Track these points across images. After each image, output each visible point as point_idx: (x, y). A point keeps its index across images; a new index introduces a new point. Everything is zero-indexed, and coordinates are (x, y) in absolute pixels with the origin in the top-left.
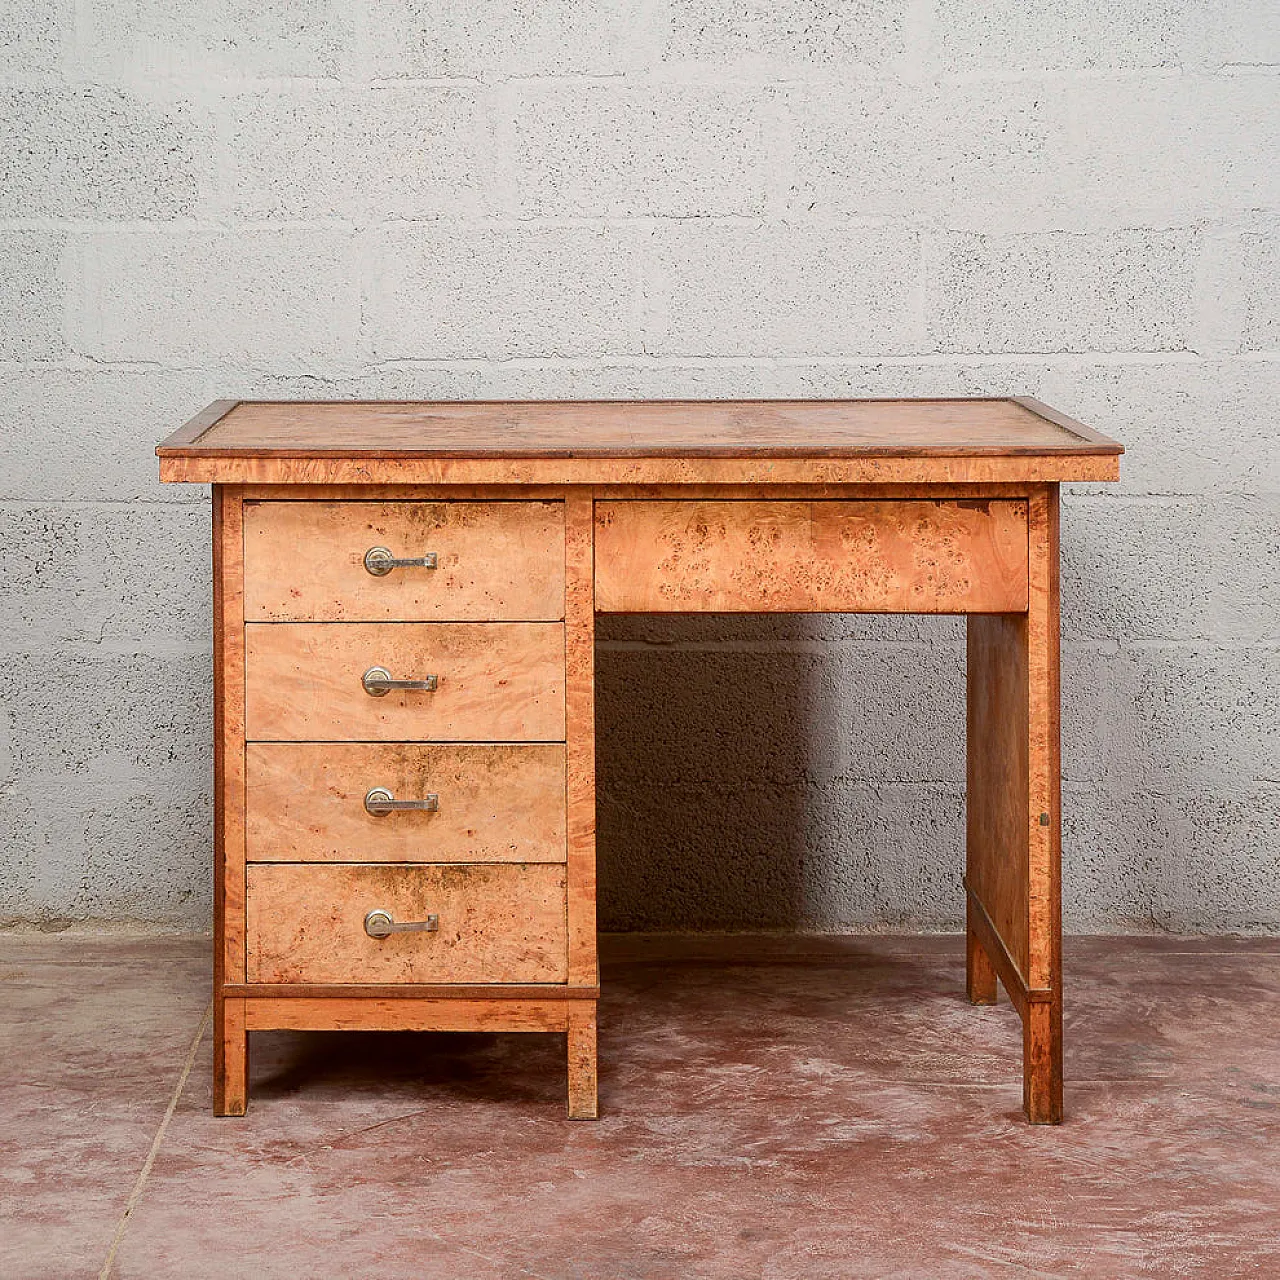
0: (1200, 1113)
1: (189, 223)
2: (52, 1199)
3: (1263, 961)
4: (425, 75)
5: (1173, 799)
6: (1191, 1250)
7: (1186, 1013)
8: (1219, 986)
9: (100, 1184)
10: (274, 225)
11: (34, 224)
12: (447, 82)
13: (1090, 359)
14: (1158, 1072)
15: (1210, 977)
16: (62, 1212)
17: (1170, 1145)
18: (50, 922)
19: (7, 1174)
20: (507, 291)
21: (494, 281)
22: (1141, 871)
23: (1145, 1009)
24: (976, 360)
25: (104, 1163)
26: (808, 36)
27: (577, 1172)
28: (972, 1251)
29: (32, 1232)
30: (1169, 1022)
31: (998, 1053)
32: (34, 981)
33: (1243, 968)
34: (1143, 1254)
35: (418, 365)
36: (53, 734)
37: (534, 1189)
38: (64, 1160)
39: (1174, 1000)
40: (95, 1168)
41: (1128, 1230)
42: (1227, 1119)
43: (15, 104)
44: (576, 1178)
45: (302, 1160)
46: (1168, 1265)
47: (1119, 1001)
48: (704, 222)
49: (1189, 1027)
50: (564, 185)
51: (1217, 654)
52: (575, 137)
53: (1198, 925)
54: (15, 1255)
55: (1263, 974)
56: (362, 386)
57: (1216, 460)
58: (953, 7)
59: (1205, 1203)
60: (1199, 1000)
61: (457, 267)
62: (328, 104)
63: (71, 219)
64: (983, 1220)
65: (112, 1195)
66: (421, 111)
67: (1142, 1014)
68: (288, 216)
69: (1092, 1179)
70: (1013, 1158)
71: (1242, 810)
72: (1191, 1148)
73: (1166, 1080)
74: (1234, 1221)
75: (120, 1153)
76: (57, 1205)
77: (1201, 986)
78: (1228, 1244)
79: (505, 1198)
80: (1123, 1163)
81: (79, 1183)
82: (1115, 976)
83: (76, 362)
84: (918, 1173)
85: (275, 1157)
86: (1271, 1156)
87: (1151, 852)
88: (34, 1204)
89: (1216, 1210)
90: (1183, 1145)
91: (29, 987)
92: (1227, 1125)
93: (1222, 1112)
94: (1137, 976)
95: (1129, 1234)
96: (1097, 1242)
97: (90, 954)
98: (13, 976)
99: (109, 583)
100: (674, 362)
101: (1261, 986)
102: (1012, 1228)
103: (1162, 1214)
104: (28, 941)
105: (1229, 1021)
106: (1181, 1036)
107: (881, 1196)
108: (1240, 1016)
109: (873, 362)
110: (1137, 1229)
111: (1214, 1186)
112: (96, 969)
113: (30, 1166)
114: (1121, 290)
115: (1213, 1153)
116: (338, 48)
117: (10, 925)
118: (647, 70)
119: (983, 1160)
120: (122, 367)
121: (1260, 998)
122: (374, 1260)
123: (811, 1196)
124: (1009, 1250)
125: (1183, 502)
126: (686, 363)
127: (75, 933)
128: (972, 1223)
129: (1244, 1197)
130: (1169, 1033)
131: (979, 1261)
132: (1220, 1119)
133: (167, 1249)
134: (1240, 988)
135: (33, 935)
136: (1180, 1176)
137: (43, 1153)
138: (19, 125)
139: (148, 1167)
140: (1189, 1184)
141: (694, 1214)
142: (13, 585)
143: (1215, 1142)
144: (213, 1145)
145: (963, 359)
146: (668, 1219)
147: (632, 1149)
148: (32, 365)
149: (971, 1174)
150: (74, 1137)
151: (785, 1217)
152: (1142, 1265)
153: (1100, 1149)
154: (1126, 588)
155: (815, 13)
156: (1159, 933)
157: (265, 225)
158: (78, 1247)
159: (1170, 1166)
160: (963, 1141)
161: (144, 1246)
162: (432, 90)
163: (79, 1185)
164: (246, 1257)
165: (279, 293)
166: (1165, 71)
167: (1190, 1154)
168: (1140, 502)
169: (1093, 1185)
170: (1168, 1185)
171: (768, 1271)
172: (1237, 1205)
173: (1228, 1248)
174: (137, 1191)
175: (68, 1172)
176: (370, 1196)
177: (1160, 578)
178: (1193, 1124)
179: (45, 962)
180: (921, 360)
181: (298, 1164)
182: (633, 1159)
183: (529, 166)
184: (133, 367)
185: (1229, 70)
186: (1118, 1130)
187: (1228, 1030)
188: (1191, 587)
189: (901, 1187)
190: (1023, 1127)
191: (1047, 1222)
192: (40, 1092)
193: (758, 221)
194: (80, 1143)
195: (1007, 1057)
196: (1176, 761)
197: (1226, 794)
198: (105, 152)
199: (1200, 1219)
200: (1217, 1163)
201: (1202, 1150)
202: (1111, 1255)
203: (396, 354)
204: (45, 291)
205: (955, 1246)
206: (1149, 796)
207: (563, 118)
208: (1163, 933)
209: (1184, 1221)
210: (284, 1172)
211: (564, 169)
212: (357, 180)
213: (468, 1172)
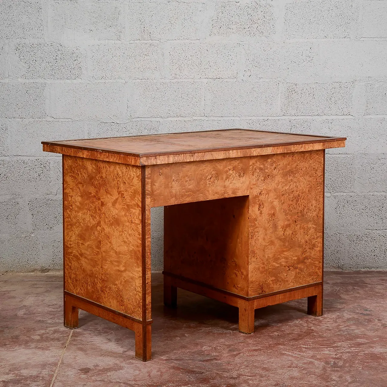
0: (350, 317)
1: (80, 81)
2: (45, 343)
3: (367, 277)
4: (144, 40)
5: (345, 235)
6: (347, 352)
7: (347, 291)
8: (356, 284)
9: (58, 340)
10: (103, 81)
11: (37, 81)
12: (151, 41)
13: (324, 117)
14: (339, 307)
15: (353, 281)
16: (48, 347)
17: (342, 325)
18: (43, 270)
19: (32, 337)
20: (167, 99)
21: (164, 96)
22: (336, 254)
23: (336, 290)
24: (294, 118)
25: (59, 334)
26: (249, 29)
27: (186, 335)
28: (290, 354)
29: (40, 352)
30: (343, 293)
31: (298, 302)
32: (39, 286)
33: (362, 279)
34: (335, 354)
35: (143, 119)
36: (44, 220)
37: (175, 339)
38: (48, 333)
39: (344, 287)
40: (56, 336)
41: (331, 348)
42: (357, 318)
43: (31, 47)
44: (185, 336)
45: (112, 332)
46: (341, 356)
47: (329, 288)
48: (221, 80)
49: (348, 295)
50: (183, 70)
51: (357, 196)
52: (186, 57)
53: (351, 268)
54: (35, 358)
55: (367, 280)
56: (127, 125)
57: (357, 145)
58: (289, 21)
59: (351, 340)
60: (350, 287)
61: (153, 92)
62: (118, 47)
63: (47, 79)
64: (293, 345)
65: (62, 342)
66: (143, 49)
67: (335, 291)
68: (107, 79)
69: (322, 334)
70: (301, 329)
71: (363, 237)
72: (348, 326)
73: (341, 309)
74: (359, 344)
75: (63, 331)
76: (46, 345)
77: (351, 284)
78: (357, 350)
79: (166, 341)
80: (330, 330)
81: (53, 339)
82: (329, 282)
83: (49, 119)
84: (276, 333)
85: (105, 332)
86: (368, 328)
87: (339, 249)
88: (40, 345)
89: (354, 342)
90: (346, 325)
91: (38, 287)
92: (358, 319)
93: (356, 316)
94: (334, 282)
95: (331, 349)
96: (322, 351)
97: (55, 279)
98: (34, 285)
99: (59, 179)
100: (212, 118)
101: (367, 284)
102: (300, 347)
103: (340, 343)
104: (38, 275)
105: (358, 293)
106: (346, 297)
107: (266, 340)
108: (361, 292)
109: (266, 118)
110: (333, 347)
111: (353, 336)
112: (57, 283)
113: (39, 335)
114: (333, 99)
115: (353, 327)
116: (121, 32)
117: (33, 271)
118: (205, 38)
119: (293, 330)
120: (61, 120)
121: (366, 287)
122: (132, 358)
123: (248, 340)
124: (300, 353)
125: (349, 156)
126: (216, 118)
127: (51, 273)
128: (290, 346)
129: (361, 338)
130: (342, 296)
131: (292, 356)
132: (355, 318)
133: (77, 356)
134: (362, 285)
135: (39, 274)
136: (345, 333)
137: (43, 331)
138: (32, 53)
139: (71, 335)
140: (347, 335)
141: (217, 345)
142: (32, 180)
143: (354, 324)
144: (88, 329)
145: (290, 117)
146: (210, 347)
147: (200, 328)
148: (37, 119)
149: (290, 333)
150: (51, 327)
151: (241, 345)
152: (334, 356)
153: (324, 327)
154: (333, 179)
155: (251, 23)
156: (340, 270)
157: (100, 81)
158: (52, 356)
159: (342, 330)
160: (288, 325)
161: (70, 355)
162: (146, 44)
163: (53, 340)
164: (97, 358)
165: (104, 99)
166: (345, 39)
167: (347, 328)
168: (337, 156)
169: (322, 336)
170: (341, 335)
171: (236, 360)
172: (359, 340)
173: (357, 352)
174: (68, 341)
175: (49, 336)
176: (130, 342)
177: (342, 176)
178: (348, 320)
179: (42, 281)
180: (279, 118)
181: (111, 334)
182: (201, 331)
183: (173, 64)
184: (65, 120)
185: (362, 39)
186: (329, 321)
187: (358, 295)
188: (350, 178)
189: (272, 337)
190: (304, 321)
191: (310, 346)
192: (42, 315)
193: (235, 80)
194: (53, 329)
195: (300, 303)
196: (345, 225)
197: (358, 233)
198: (57, 61)
199: (350, 344)
200: (355, 330)
201: (351, 326)
202: (326, 354)
203: (137, 116)
204: (40, 99)
205: (286, 352)
206: (338, 234)
207: (182, 51)
208: (341, 270)
209: (346, 345)
210: (107, 336)
211: (183, 65)
212: (126, 68)
213: (156, 335)
